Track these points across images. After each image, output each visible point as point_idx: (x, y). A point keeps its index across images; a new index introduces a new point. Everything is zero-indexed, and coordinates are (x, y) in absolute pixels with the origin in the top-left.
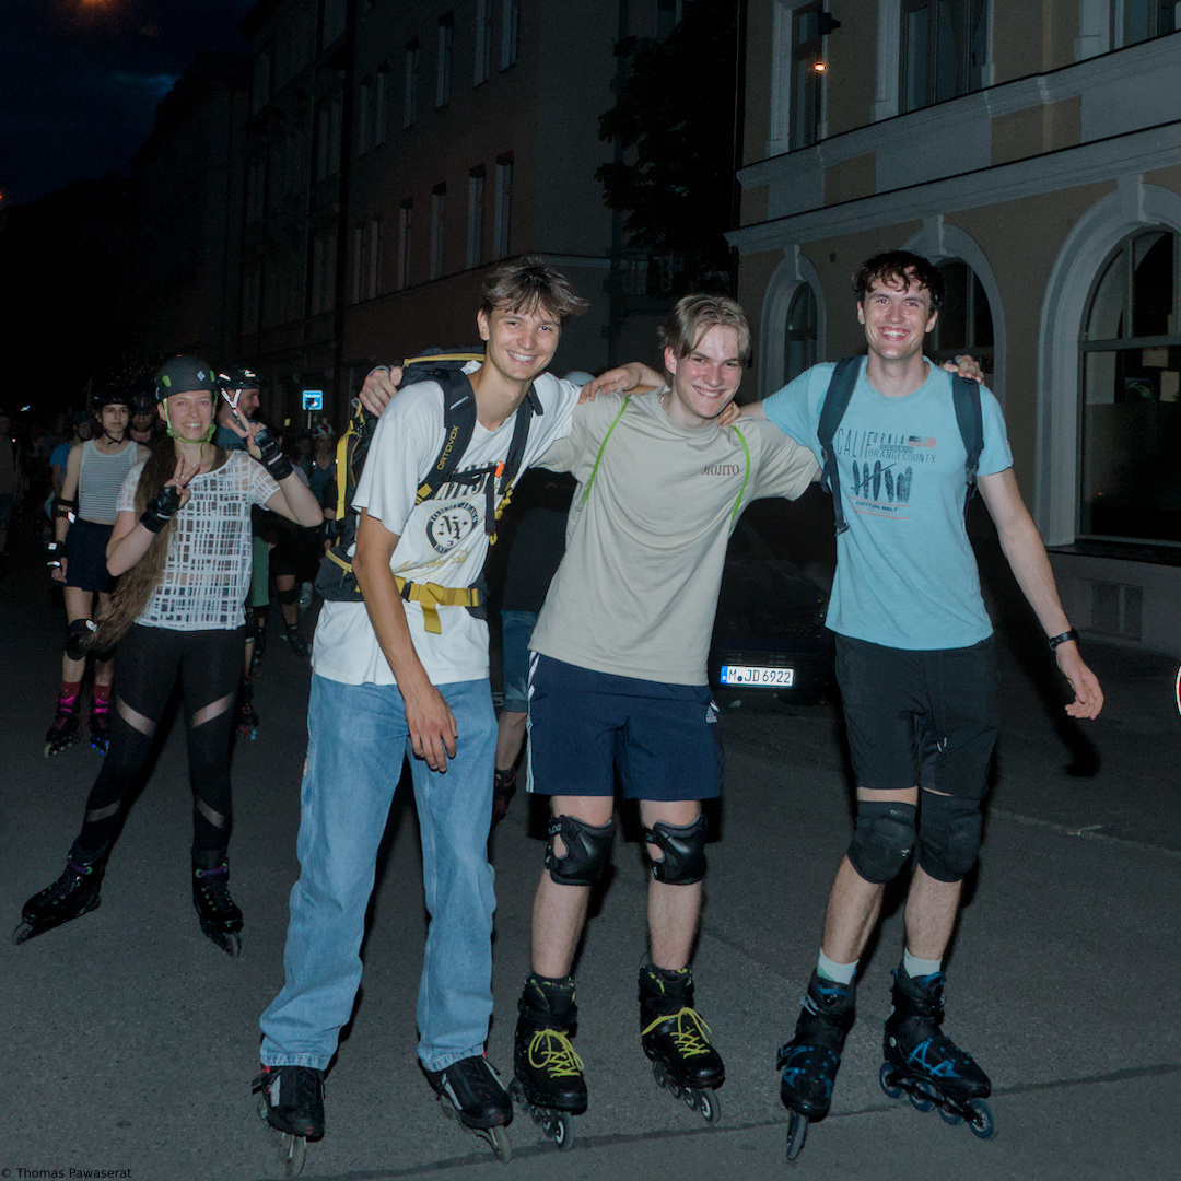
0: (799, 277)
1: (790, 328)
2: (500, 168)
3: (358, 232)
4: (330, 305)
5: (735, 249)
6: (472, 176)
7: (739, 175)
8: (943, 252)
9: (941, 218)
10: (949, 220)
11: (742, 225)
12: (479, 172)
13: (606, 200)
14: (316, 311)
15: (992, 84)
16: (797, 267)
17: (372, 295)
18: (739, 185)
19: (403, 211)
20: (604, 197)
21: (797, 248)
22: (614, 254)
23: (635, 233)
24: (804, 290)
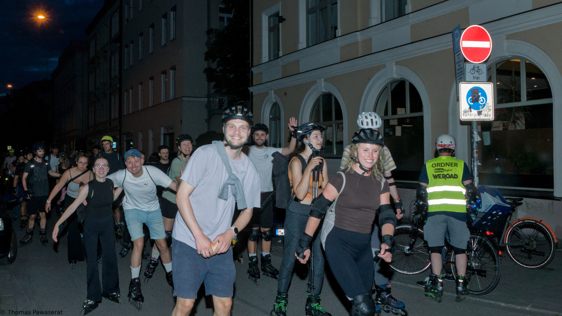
0: (274, 101)
1: (271, 117)
2: (171, 71)
3: (125, 93)
4: (117, 115)
5: (252, 93)
6: (162, 74)
7: (252, 69)
8: (324, 90)
9: (323, 80)
10: (326, 80)
11: (253, 85)
12: (165, 72)
13: (207, 79)
14: (112, 118)
15: (340, 35)
16: (273, 97)
17: (131, 112)
18: (252, 72)
19: (140, 86)
20: (206, 78)
21: (273, 91)
22: (209, 96)
23: (216, 89)
24: (275, 105)
